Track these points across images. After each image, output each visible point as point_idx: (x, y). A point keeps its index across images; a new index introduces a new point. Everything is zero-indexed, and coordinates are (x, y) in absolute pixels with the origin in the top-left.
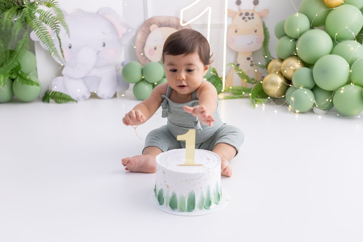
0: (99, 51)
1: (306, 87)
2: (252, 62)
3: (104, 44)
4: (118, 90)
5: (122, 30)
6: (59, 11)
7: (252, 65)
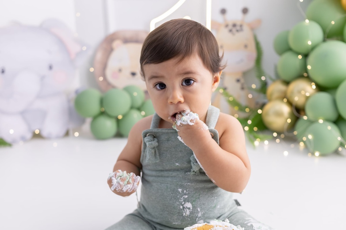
0: (44, 77)
1: (327, 120)
2: (242, 84)
3: (50, 67)
4: (71, 126)
5: (74, 48)
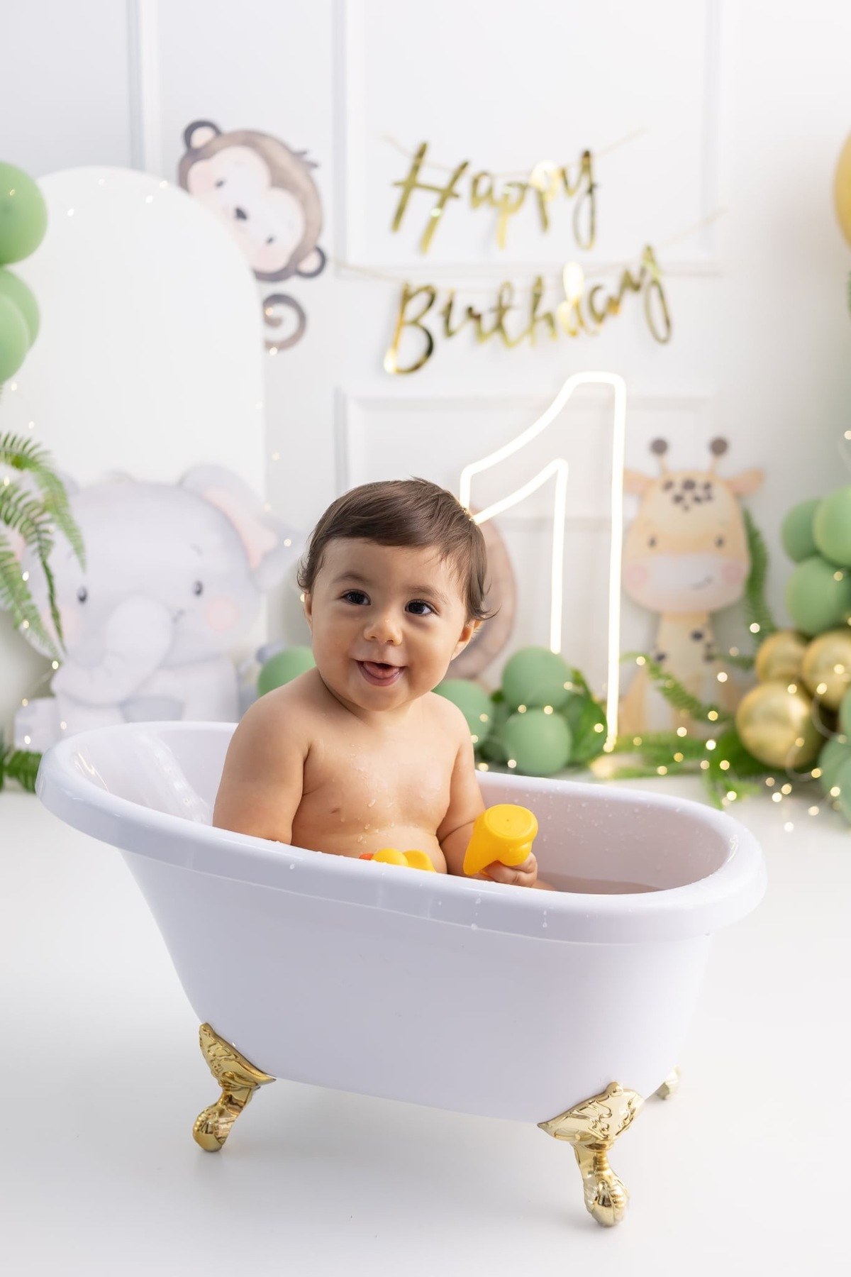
0: (181, 613)
2: (709, 646)
3: (198, 588)
5: (262, 541)
6: (52, 481)
7: (709, 658)
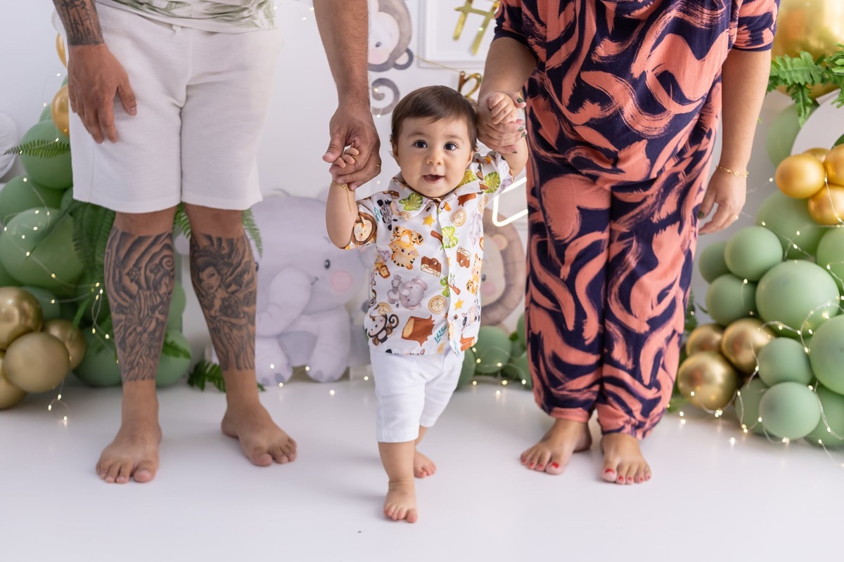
0: (317, 279)
3: (327, 263)
4: (353, 363)
